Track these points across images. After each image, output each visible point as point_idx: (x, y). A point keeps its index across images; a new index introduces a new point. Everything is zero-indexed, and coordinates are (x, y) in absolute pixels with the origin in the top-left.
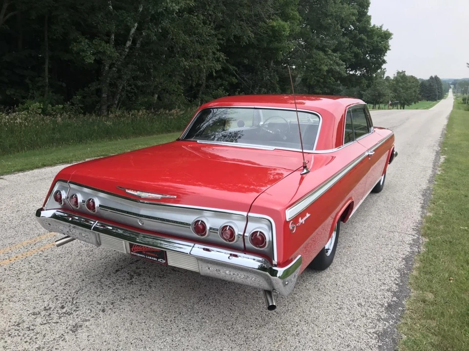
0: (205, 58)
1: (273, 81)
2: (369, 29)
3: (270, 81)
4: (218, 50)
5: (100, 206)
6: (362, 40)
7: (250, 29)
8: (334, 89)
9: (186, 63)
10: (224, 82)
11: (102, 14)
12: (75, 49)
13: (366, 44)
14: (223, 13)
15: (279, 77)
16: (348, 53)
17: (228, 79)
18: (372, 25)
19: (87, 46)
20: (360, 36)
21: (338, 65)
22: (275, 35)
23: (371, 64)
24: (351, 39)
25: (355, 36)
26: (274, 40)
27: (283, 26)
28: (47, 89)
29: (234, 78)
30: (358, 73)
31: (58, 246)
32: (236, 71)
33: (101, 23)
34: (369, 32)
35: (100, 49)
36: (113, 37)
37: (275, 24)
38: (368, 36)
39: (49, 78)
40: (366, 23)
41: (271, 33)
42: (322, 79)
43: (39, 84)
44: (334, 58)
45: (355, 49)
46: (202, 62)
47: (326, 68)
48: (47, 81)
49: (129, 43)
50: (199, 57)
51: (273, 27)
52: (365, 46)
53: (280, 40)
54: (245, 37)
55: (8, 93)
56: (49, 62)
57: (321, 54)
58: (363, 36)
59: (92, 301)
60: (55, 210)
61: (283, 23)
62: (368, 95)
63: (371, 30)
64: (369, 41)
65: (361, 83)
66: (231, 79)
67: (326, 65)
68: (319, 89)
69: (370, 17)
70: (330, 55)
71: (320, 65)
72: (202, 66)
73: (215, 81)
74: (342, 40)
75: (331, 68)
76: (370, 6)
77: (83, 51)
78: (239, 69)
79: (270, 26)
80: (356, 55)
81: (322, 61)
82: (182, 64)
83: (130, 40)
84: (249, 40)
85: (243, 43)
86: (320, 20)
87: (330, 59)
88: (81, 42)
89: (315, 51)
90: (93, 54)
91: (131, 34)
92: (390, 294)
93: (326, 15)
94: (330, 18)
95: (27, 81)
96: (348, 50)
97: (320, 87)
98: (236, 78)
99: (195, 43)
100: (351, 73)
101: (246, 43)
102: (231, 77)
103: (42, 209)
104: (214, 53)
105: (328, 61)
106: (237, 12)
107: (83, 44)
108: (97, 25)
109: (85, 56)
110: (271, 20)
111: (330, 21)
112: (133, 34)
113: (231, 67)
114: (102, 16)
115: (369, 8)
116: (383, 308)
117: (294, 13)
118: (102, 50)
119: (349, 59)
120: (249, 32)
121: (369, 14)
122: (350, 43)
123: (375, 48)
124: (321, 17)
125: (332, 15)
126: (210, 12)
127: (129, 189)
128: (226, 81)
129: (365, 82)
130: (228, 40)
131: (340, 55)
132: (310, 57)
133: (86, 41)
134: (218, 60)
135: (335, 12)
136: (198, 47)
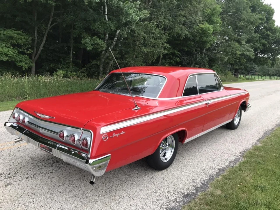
0: (156, 47)
1: (204, 61)
2: (273, 29)
3: (203, 61)
4: (165, 42)
5: (28, 122)
6: (268, 35)
7: (186, 29)
8: (247, 66)
9: (144, 49)
10: (172, 61)
11: (98, 23)
12: (83, 42)
13: (271, 38)
14: (169, 20)
15: (209, 58)
16: (258, 43)
17: (174, 59)
18: (276, 25)
19: (89, 41)
20: (267, 33)
21: (248, 51)
22: (203, 33)
23: (274, 51)
24: (261, 35)
25: (264, 33)
26: (204, 36)
27: (208, 28)
28: (71, 64)
29: (178, 58)
30: (266, 56)
31: (16, 142)
32: (179, 54)
33: (97, 28)
34: (273, 30)
35: (96, 42)
36: (107, 35)
37: (203, 26)
38: (272, 33)
39: (72, 58)
40: (271, 24)
41: (201, 32)
42: (238, 60)
43: (67, 61)
44: (246, 46)
45: (263, 41)
46: (155, 49)
47: (240, 53)
48: (71, 59)
49: (116, 39)
50: (154, 46)
51: (202, 28)
52: (270, 39)
53: (208, 36)
54: (183, 34)
55: (51, 66)
56: (73, 50)
57: (237, 44)
58: (268, 32)
59: (25, 173)
60: (13, 123)
61: (208, 26)
62: (273, 70)
63: (275, 29)
64: (273, 36)
65: (267, 62)
66: (177, 59)
67: (240, 51)
68: (238, 66)
69: (274, 21)
70: (243, 45)
71: (235, 51)
72: (155, 52)
73: (166, 61)
74: (254, 35)
75: (243, 53)
76: (274, 13)
77: (87, 43)
78: (181, 53)
79: (200, 28)
80: (264, 45)
81: (237, 49)
82: (142, 50)
83: (116, 37)
84: (185, 36)
85: (181, 38)
86: (236, 23)
87: (243, 47)
88: (86, 38)
89: (233, 42)
90: (92, 45)
91: (117, 34)
92: (194, 188)
93: (240, 20)
94: (243, 21)
95: (61, 60)
96: (258, 42)
97: (238, 65)
98: (180, 59)
99: (152, 38)
100: (261, 56)
101: (183, 38)
102: (176, 58)
103: (7, 122)
104: (163, 44)
105: (241, 49)
106: (178, 20)
107: (87, 39)
108: (95, 29)
109: (87, 46)
110: (201, 24)
111: (243, 23)
112: (118, 34)
113: (176, 52)
114: (98, 24)
115: (274, 15)
116: (182, 196)
117: (217, 20)
118: (97, 43)
119: (258, 47)
120: (186, 31)
121: (273, 19)
122: (260, 37)
123: (277, 40)
124: (237, 21)
125: (244, 20)
126: (161, 20)
127: (38, 113)
128: (173, 60)
129: (270, 62)
130: (173, 36)
131: (252, 45)
132: (229, 46)
133: (89, 38)
134: (165, 48)
135: (247, 18)
136: (153, 41)
